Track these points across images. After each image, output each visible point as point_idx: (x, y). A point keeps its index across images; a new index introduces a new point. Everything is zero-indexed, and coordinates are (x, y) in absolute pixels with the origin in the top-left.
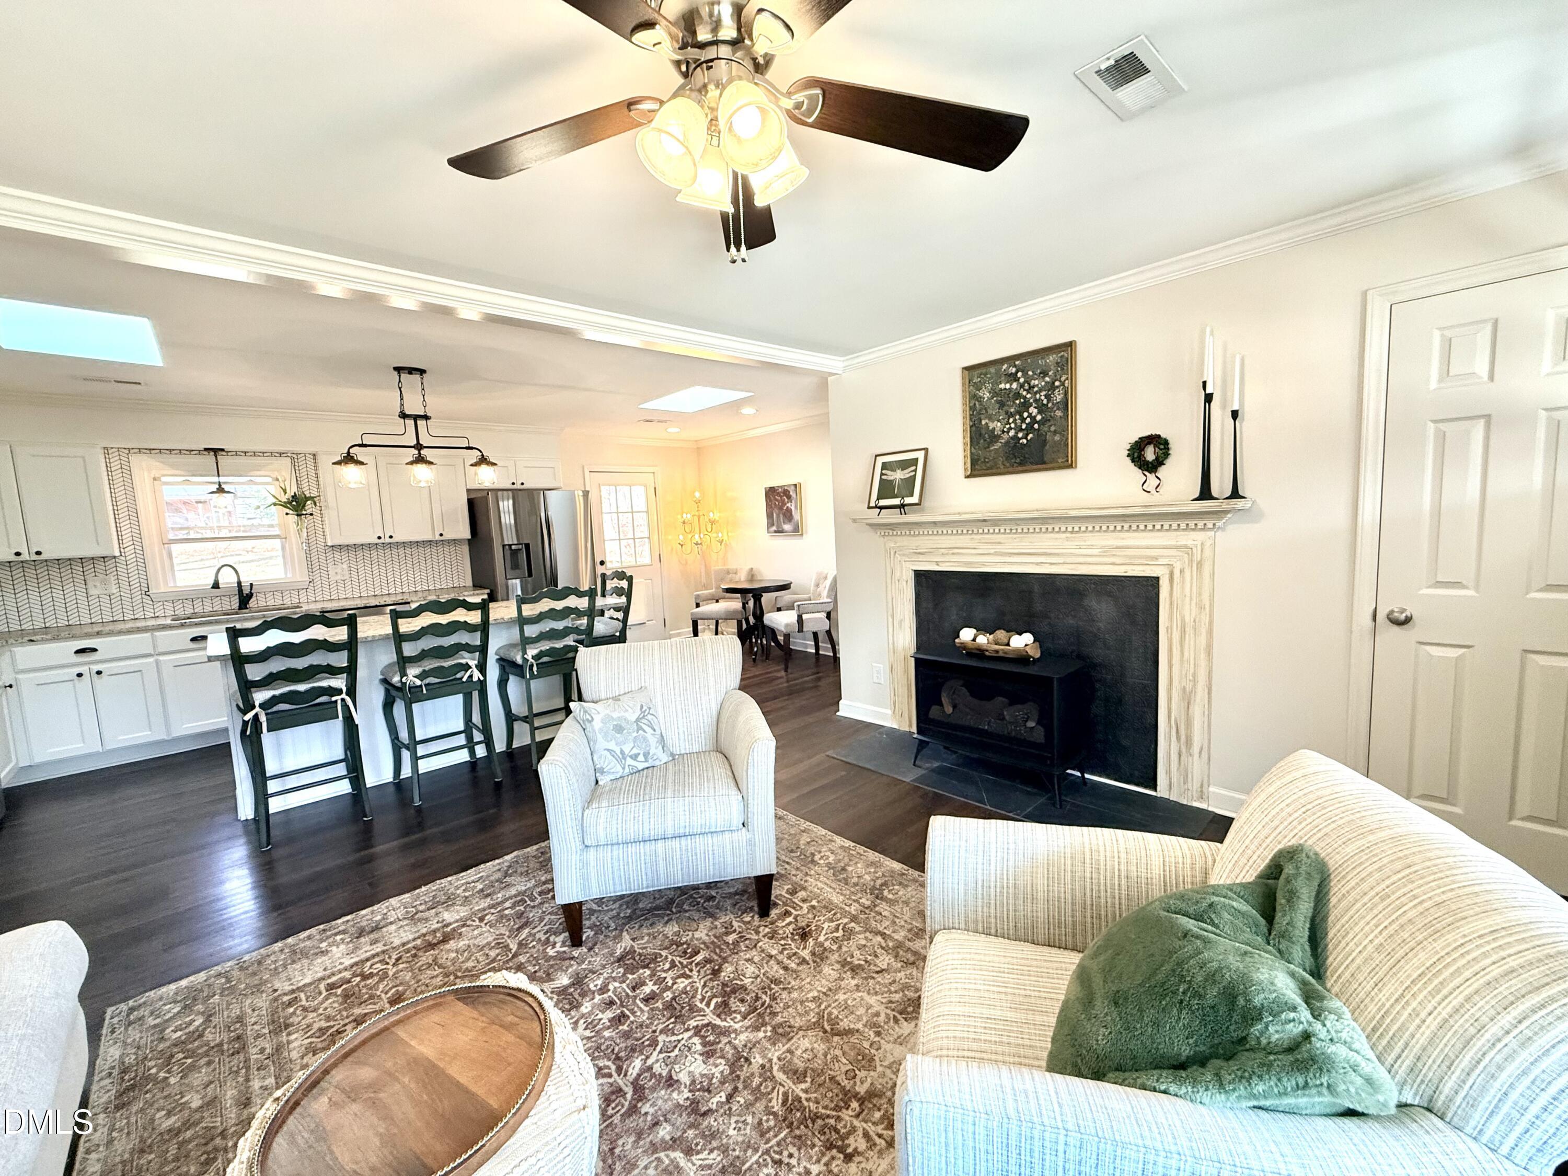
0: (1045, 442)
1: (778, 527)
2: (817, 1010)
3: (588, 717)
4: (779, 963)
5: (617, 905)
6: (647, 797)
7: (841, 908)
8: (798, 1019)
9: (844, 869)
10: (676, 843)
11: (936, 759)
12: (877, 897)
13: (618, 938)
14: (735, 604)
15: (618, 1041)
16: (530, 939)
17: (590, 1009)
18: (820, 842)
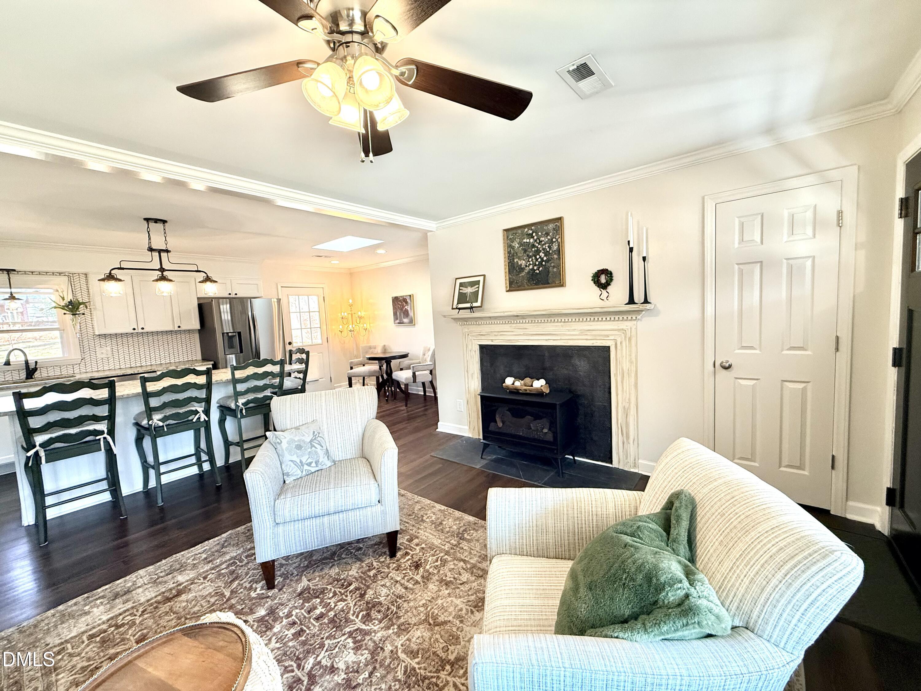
0: (549, 272)
1: (400, 320)
2: (425, 612)
3: (278, 440)
4: (402, 585)
5: (299, 559)
6: (317, 489)
7: (439, 547)
8: (413, 619)
9: (441, 523)
10: (336, 517)
11: (494, 454)
12: (460, 539)
13: (299, 581)
14: (374, 367)
15: (298, 647)
16: (239, 587)
17: (279, 629)
18: (427, 508)
